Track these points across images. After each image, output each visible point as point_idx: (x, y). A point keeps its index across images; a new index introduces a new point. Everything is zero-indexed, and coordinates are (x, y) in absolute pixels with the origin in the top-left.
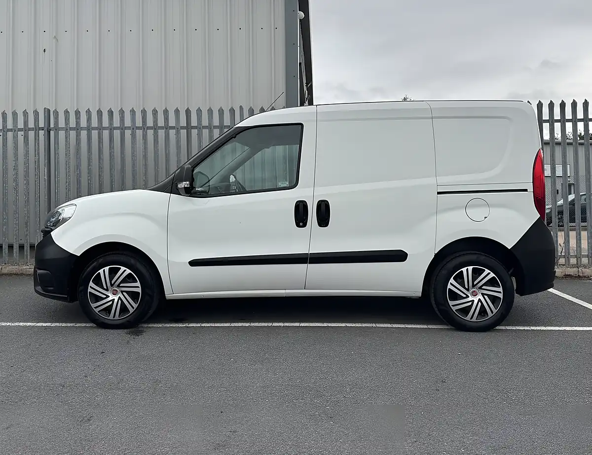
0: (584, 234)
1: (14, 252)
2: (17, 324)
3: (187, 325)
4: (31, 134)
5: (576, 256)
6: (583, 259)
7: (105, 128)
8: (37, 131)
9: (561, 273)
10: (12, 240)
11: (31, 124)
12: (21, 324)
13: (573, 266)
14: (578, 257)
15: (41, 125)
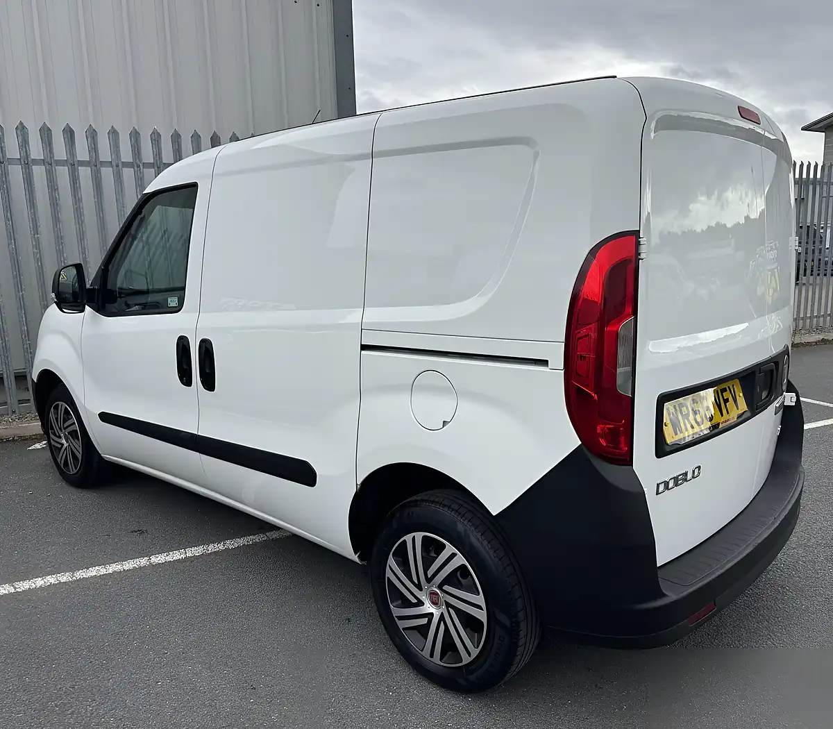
7: (59, 163)
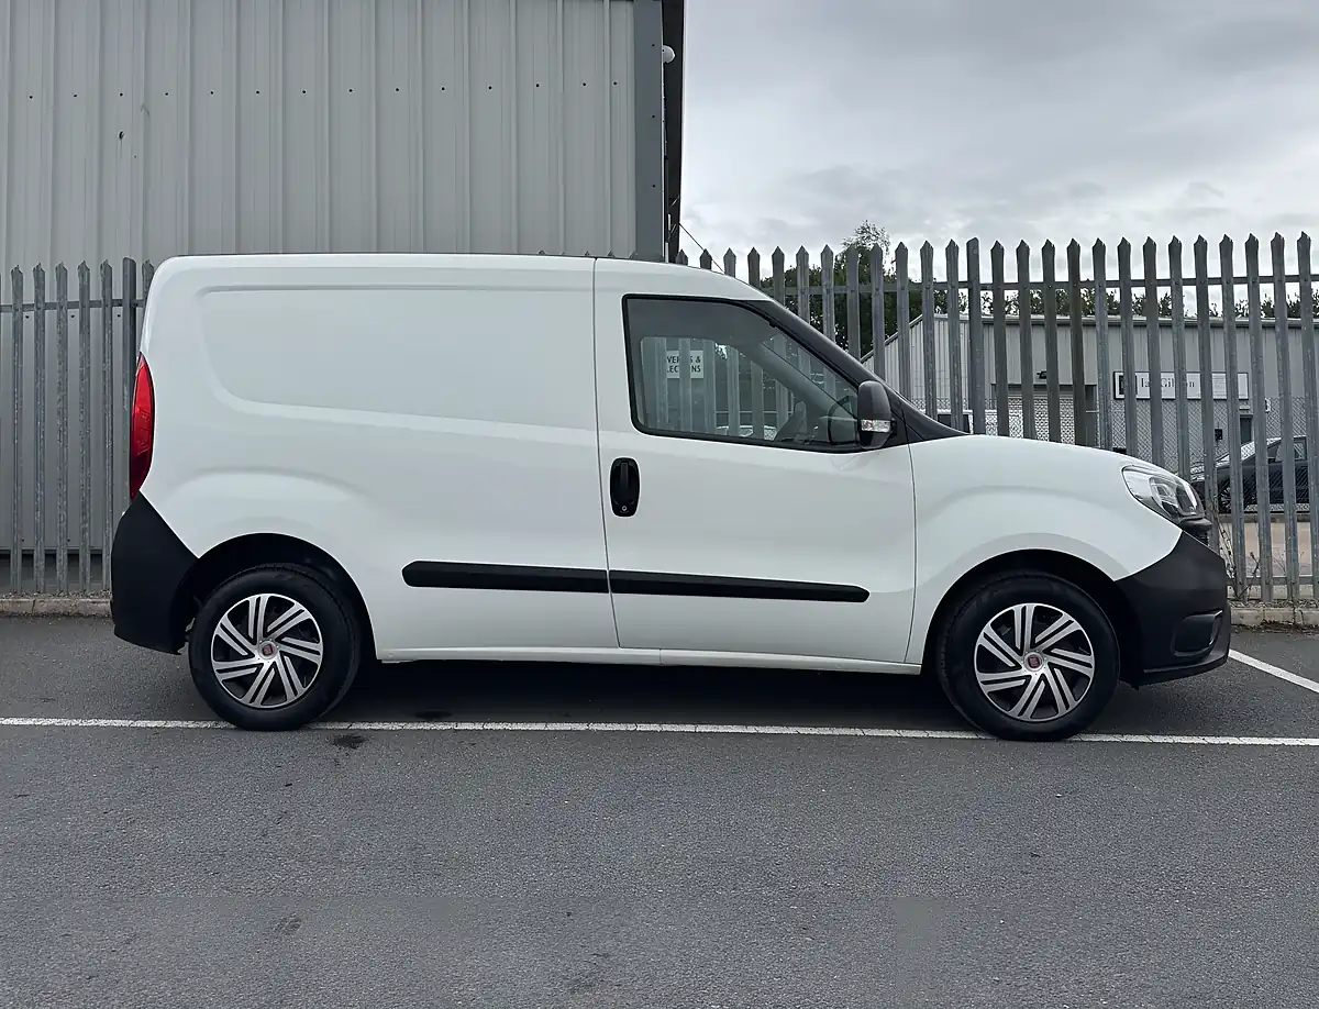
0: (1304, 530)
1: (58, 568)
2: (92, 722)
3: (452, 726)
4: (95, 314)
5: (1286, 581)
6: (1301, 587)
8: (108, 309)
9: (1254, 620)
10: (53, 541)
11: (95, 294)
12: (102, 723)
13: (1280, 603)
14: (1291, 582)
15: (118, 294)
